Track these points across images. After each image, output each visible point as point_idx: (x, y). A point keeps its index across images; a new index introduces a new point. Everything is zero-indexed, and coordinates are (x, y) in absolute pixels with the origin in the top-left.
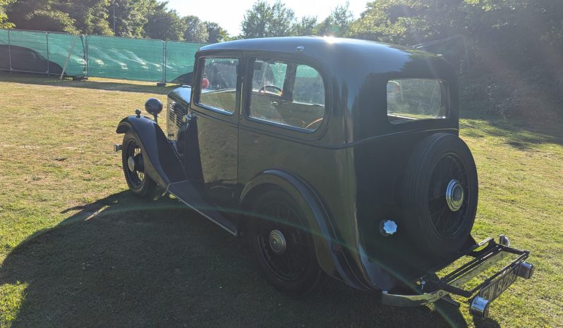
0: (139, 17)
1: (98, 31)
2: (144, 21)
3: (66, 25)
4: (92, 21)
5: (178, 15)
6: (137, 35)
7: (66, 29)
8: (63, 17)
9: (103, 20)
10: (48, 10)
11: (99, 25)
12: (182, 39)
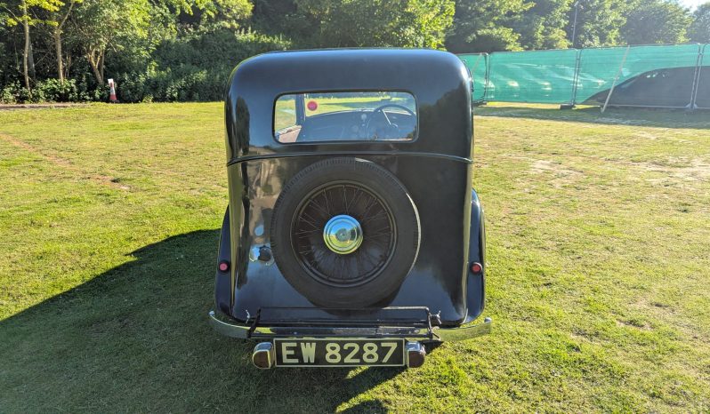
0: (613, 16)
1: (549, 45)
2: (621, 21)
3: (508, 43)
4: (543, 33)
5: (681, 5)
6: (610, 41)
7: (508, 47)
8: (506, 34)
9: (557, 30)
10: (491, 29)
11: (551, 36)
12: (682, 39)
